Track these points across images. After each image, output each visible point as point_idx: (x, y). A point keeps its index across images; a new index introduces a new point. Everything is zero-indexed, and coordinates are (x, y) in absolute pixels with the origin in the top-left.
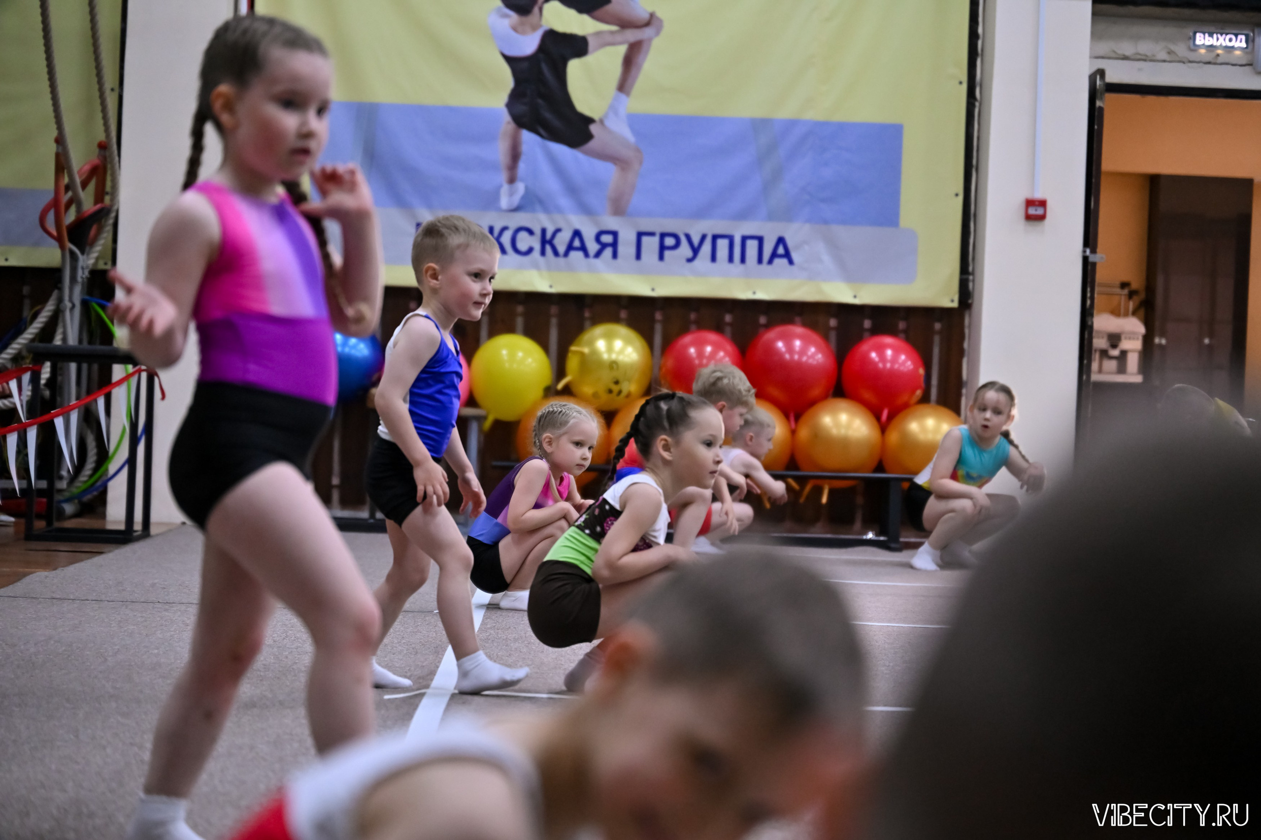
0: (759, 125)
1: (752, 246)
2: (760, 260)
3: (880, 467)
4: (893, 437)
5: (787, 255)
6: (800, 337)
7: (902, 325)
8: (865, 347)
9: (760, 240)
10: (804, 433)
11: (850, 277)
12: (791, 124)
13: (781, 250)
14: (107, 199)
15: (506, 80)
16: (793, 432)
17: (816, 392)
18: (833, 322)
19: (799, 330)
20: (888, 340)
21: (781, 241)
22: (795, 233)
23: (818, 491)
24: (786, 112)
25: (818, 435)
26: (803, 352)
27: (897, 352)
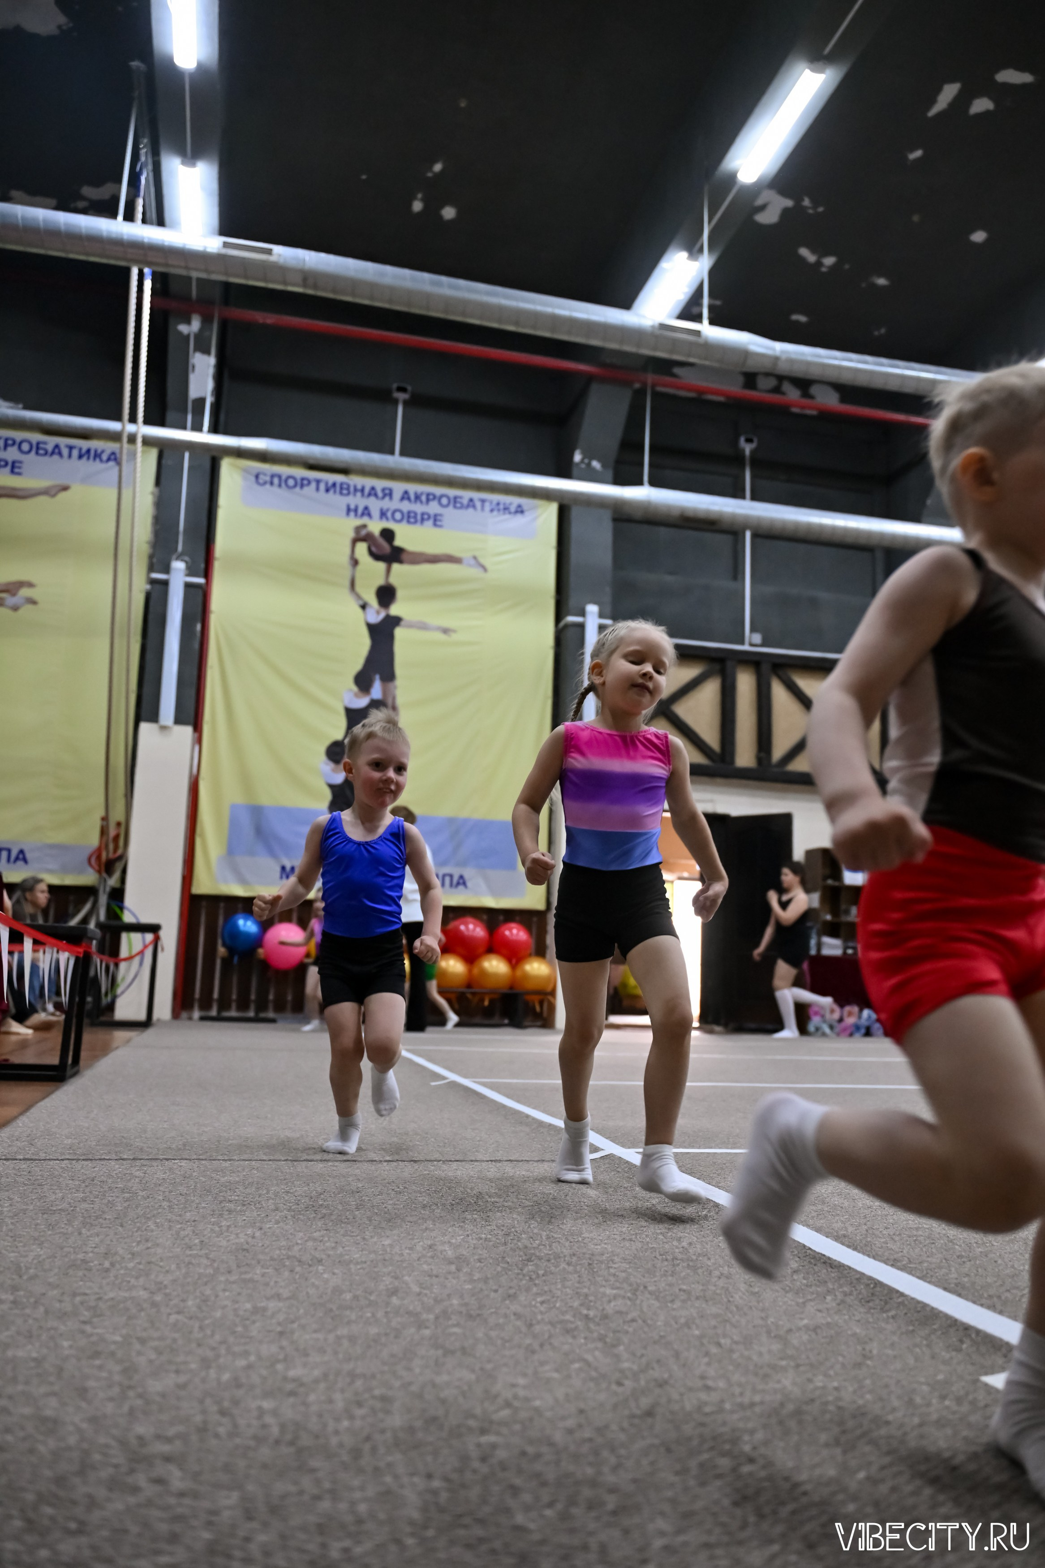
0: (451, 821)
1: (447, 880)
2: (451, 885)
3: (511, 988)
4: (519, 973)
5: (464, 884)
6: (474, 924)
7: (517, 918)
8: (502, 929)
9: (451, 876)
10: (476, 971)
11: (494, 894)
12: (466, 821)
13: (461, 881)
14: (120, 852)
15: (328, 795)
16: (470, 971)
17: (481, 950)
18: (485, 917)
19: (469, 919)
20: (513, 925)
21: (461, 877)
22: (468, 873)
23: (482, 1000)
24: (464, 814)
25: (484, 973)
26: (474, 930)
27: (519, 930)
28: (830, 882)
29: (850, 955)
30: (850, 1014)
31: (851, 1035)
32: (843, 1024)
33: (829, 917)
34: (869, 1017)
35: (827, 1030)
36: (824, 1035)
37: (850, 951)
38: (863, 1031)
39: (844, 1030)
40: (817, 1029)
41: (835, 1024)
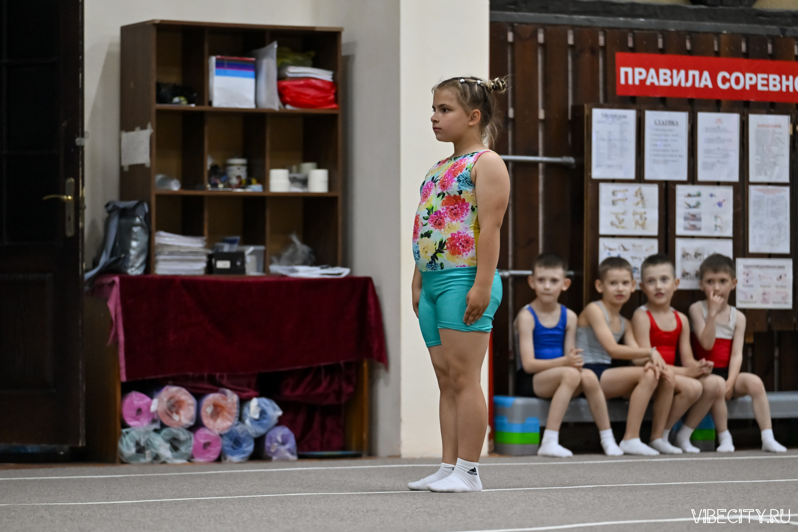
28: (180, 102)
29: (223, 271)
30: (218, 410)
31: (219, 459)
32: (202, 435)
33: (175, 187)
34: (263, 413)
35: (165, 451)
36: (156, 457)
37: (224, 264)
38: (249, 448)
39: (206, 445)
40: (140, 450)
41: (183, 435)
